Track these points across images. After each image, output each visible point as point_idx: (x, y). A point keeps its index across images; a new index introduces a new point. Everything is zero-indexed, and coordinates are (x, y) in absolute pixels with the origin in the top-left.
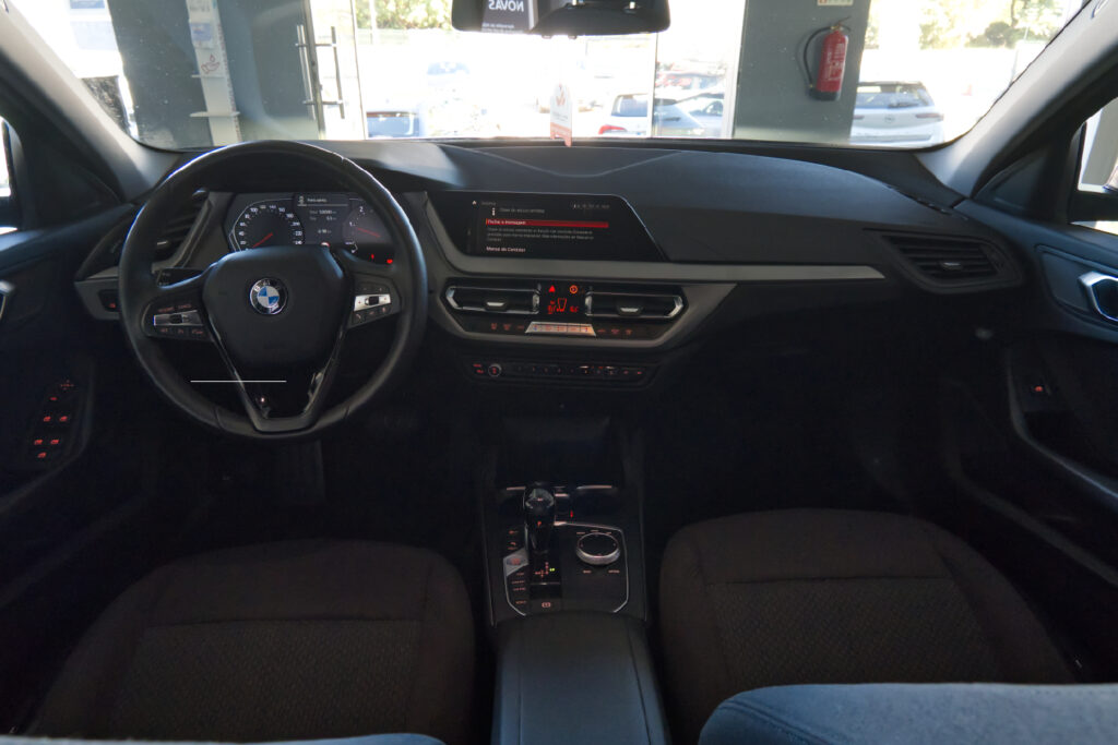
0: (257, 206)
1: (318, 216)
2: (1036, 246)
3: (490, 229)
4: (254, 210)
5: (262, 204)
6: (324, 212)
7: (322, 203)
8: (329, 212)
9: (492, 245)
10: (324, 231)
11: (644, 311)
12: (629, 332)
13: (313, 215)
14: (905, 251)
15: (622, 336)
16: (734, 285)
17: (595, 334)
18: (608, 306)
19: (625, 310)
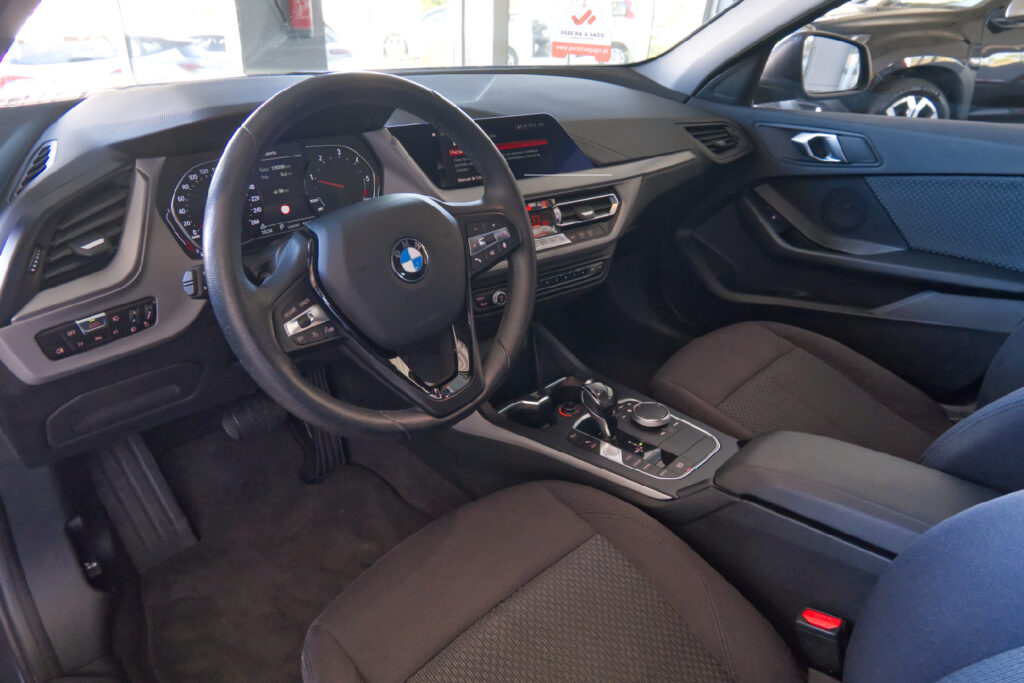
0: (195, 171)
1: (270, 173)
2: (753, 124)
3: (456, 160)
4: (193, 177)
5: (202, 168)
6: (277, 167)
7: (273, 156)
8: (282, 167)
9: (464, 175)
10: (281, 191)
11: (597, 212)
12: (590, 232)
13: (264, 174)
14: (696, 136)
15: (587, 238)
16: (640, 178)
17: (569, 242)
18: (572, 214)
19: (585, 214)
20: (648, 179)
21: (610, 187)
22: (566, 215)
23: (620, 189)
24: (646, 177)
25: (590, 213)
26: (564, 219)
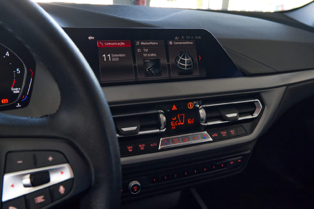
11: (241, 114)
15: (229, 137)
16: (285, 87)
17: (211, 139)
18: (218, 114)
19: (229, 116)
20: (291, 89)
21: (256, 94)
22: (210, 115)
23: (264, 96)
24: (290, 87)
25: (235, 115)
26: (208, 119)
